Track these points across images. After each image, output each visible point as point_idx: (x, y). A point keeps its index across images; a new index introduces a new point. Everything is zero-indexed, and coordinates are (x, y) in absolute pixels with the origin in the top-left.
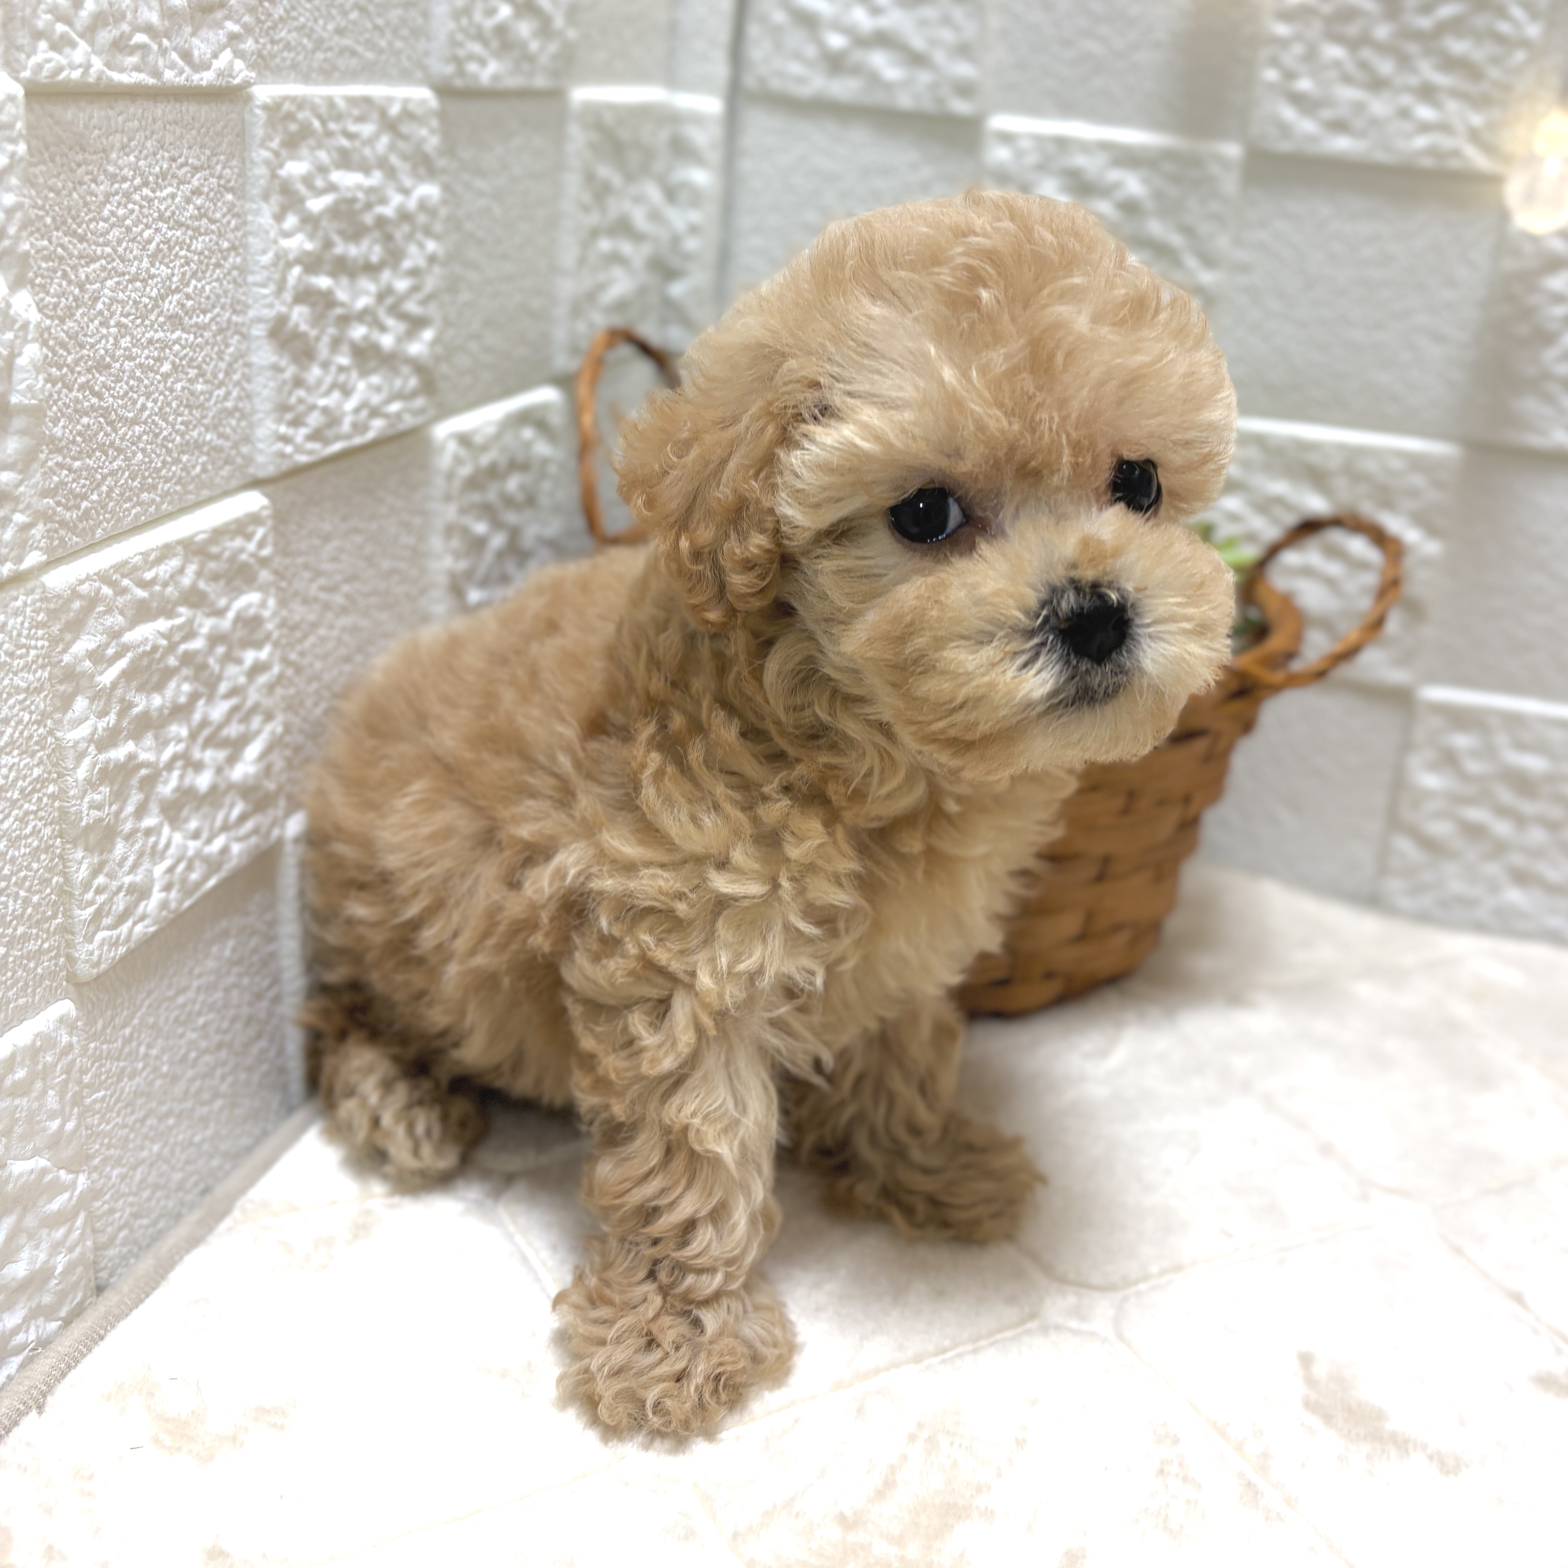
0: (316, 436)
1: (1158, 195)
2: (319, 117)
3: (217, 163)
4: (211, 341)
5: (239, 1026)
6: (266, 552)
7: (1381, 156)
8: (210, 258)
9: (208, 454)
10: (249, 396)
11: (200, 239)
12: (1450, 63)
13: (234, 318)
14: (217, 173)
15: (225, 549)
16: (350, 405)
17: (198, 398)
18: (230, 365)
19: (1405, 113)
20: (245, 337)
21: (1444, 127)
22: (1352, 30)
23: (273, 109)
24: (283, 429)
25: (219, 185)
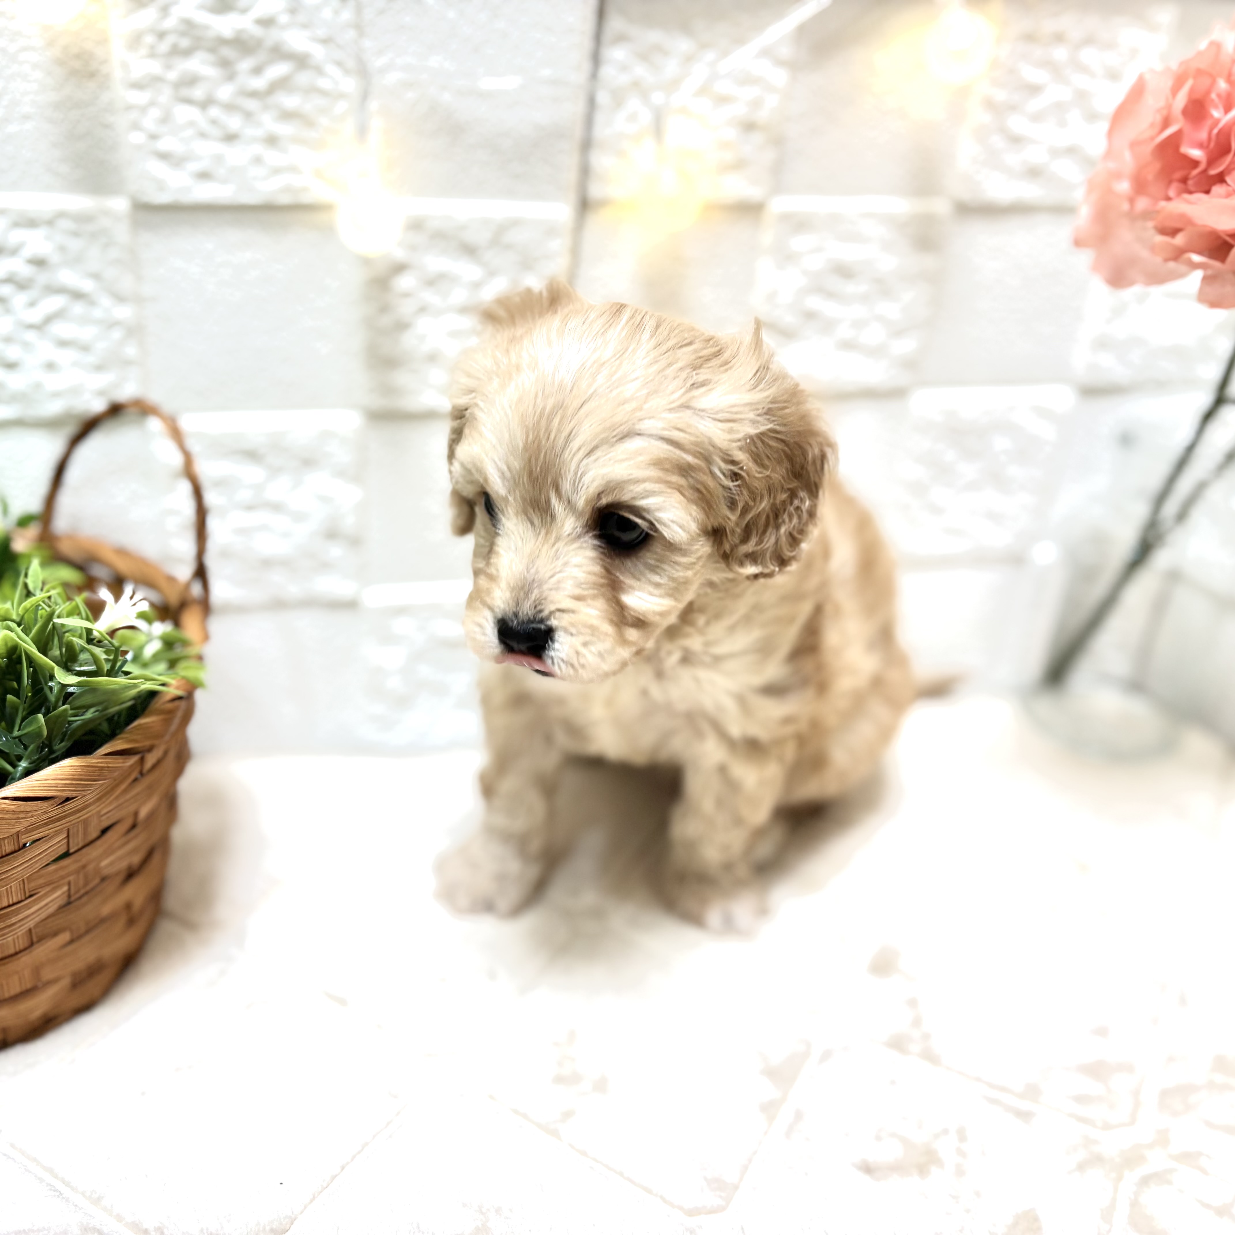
1: (62, 249)
12: (287, 116)
19: (258, 160)
21: (292, 169)
22: (198, 93)
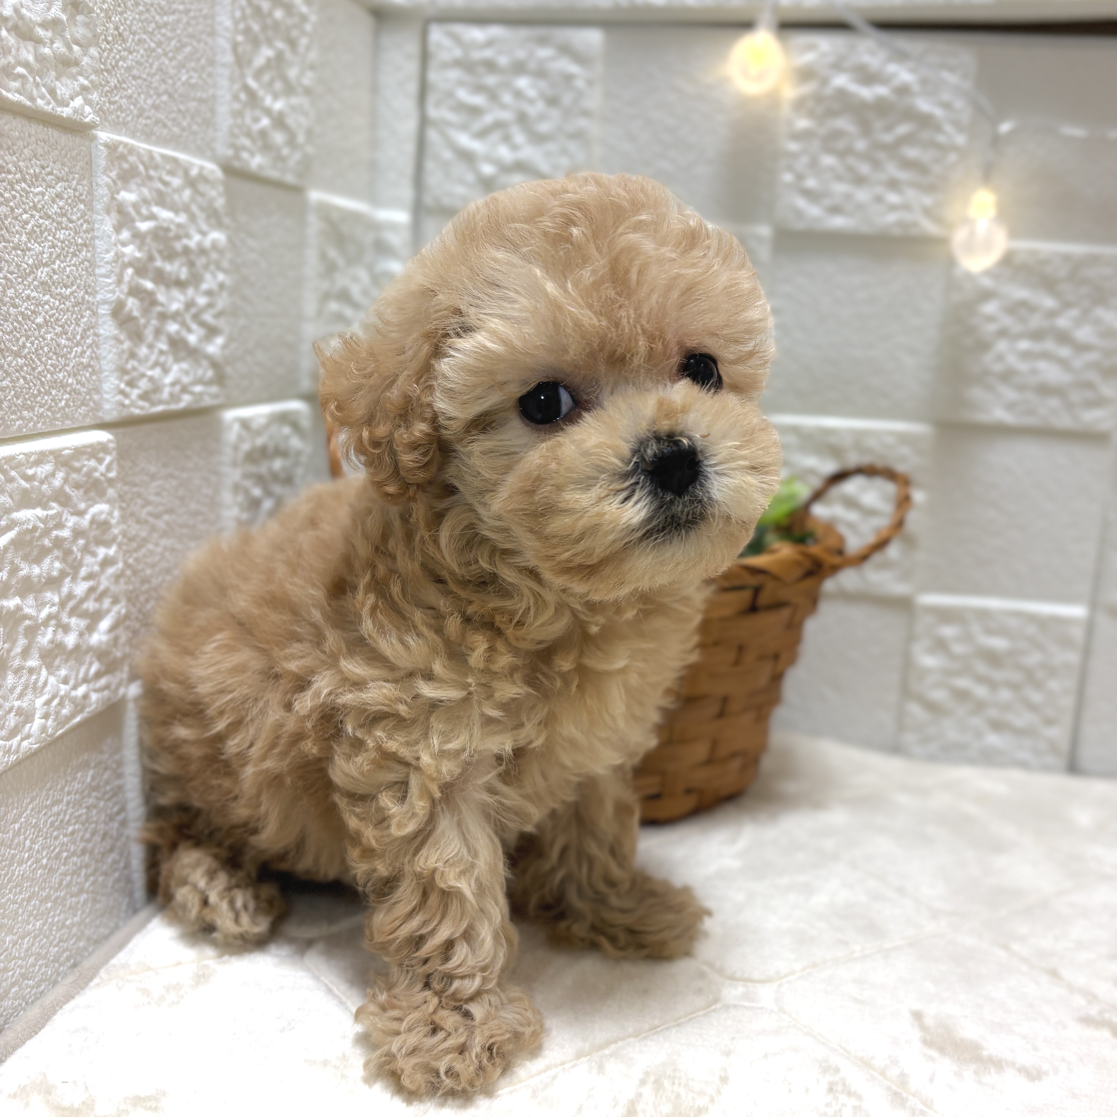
0: (145, 396)
2: (143, 163)
3: (73, 179)
4: (71, 309)
5: (97, 838)
6: (112, 475)
7: (865, 229)
8: (69, 248)
9: (70, 394)
10: (98, 358)
11: (62, 232)
12: (908, 164)
13: (87, 297)
14: (73, 187)
15: (84, 465)
16: (168, 380)
17: (63, 350)
18: (84, 331)
19: (879, 199)
20: (95, 314)
21: (906, 207)
22: (841, 144)
23: (112, 147)
24: (123, 386)
25: (75, 196)
